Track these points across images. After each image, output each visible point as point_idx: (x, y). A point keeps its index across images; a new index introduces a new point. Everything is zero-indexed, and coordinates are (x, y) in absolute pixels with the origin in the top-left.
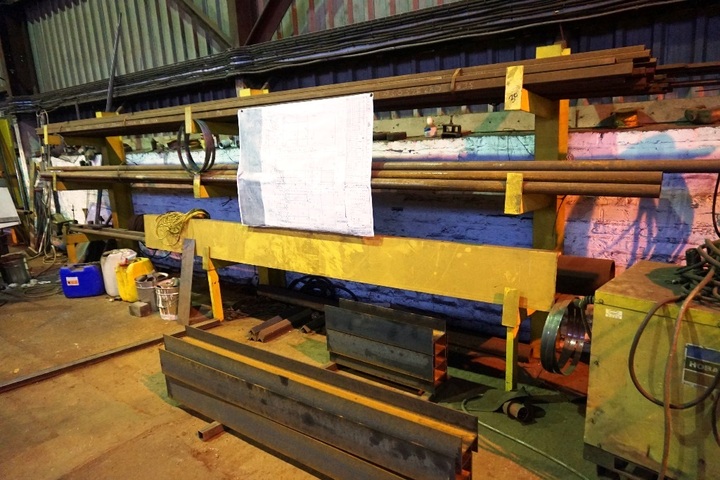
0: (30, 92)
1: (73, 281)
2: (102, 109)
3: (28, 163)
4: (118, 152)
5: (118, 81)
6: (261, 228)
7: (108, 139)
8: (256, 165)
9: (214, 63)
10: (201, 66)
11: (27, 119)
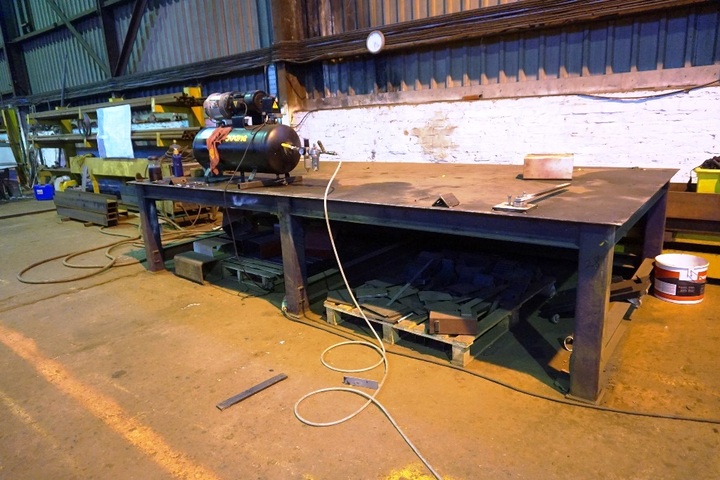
0: (26, 94)
1: (40, 192)
2: (59, 105)
3: (25, 136)
4: (69, 128)
5: (66, 91)
6: (107, 159)
7: (63, 121)
8: (102, 132)
9: (104, 84)
10: (99, 85)
11: (24, 109)
